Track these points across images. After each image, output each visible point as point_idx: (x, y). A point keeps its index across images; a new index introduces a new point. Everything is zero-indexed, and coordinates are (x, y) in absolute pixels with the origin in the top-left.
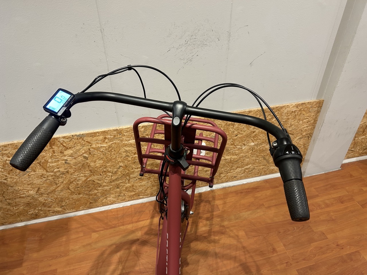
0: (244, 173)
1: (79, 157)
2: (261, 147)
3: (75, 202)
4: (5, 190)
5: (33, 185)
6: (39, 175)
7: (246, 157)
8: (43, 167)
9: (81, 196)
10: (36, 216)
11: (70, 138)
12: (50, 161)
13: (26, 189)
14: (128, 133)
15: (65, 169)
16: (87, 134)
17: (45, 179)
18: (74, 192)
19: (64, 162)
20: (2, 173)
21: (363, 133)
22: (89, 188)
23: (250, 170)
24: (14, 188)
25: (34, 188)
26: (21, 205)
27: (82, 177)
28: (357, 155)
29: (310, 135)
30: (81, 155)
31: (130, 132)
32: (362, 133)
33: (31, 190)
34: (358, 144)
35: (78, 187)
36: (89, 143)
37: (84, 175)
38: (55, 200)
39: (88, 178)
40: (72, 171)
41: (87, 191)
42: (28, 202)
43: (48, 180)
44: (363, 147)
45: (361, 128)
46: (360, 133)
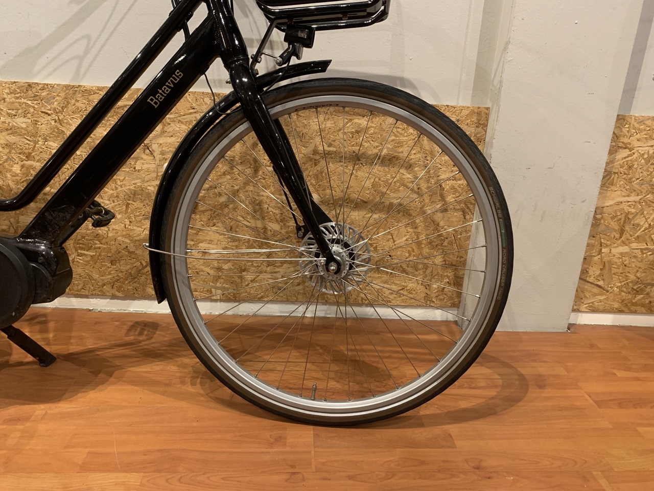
14: (13, 95)
21: (621, 237)
28: (616, 305)
29: (468, 208)
31: (17, 95)
32: (617, 236)
34: (614, 271)
44: (630, 284)
45: (613, 218)
46: (613, 234)
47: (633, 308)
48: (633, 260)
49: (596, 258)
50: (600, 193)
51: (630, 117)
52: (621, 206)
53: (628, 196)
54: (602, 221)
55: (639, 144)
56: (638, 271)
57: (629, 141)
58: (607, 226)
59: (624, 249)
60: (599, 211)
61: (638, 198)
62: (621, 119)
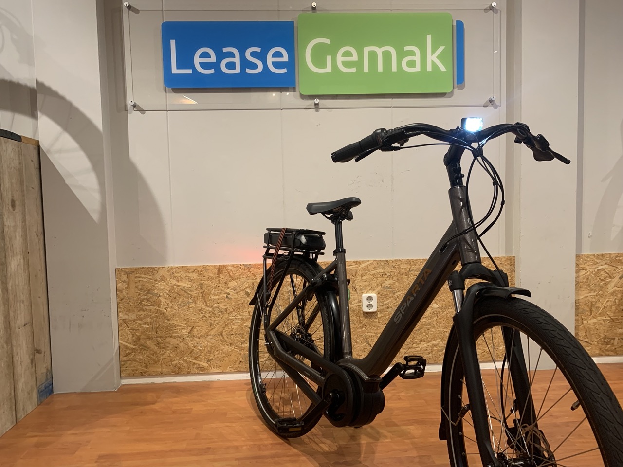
0: (432, 352)
1: (241, 292)
2: (447, 312)
3: (224, 357)
4: (160, 323)
5: (188, 321)
6: (198, 309)
7: (430, 325)
8: (204, 299)
9: (232, 348)
10: (178, 372)
11: (238, 267)
12: (213, 292)
13: (180, 326)
15: (224, 305)
16: (254, 264)
17: (202, 315)
18: (226, 341)
19: (225, 295)
20: (166, 300)
21: (591, 314)
22: (243, 337)
23: (440, 349)
24: (170, 322)
25: (188, 326)
26: (169, 349)
27: (239, 319)
30: (244, 290)
32: (589, 314)
33: (185, 329)
34: (592, 332)
35: (232, 334)
36: (255, 276)
37: (241, 317)
38: (204, 348)
39: (244, 323)
40: (231, 310)
41: (240, 341)
42: (177, 346)
43: (205, 318)
44: (602, 339)
45: (585, 305)
46: (587, 313)
47: (607, 353)
48: (600, 326)
49: (581, 327)
50: (576, 293)
51: (582, 255)
52: (588, 298)
53: (590, 293)
54: (580, 307)
55: (589, 267)
56: (604, 332)
57: (584, 266)
58: (583, 309)
59: (595, 320)
60: (577, 301)
61: (595, 294)
62: (578, 256)
